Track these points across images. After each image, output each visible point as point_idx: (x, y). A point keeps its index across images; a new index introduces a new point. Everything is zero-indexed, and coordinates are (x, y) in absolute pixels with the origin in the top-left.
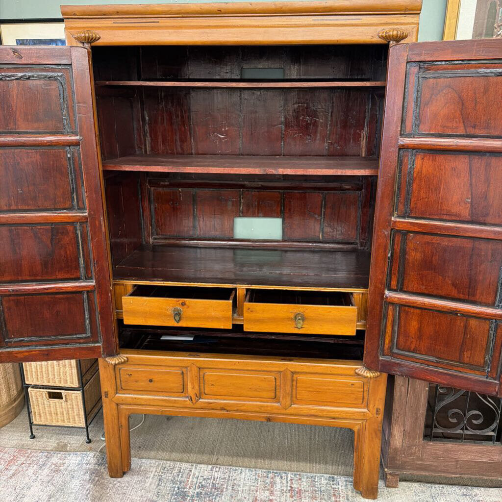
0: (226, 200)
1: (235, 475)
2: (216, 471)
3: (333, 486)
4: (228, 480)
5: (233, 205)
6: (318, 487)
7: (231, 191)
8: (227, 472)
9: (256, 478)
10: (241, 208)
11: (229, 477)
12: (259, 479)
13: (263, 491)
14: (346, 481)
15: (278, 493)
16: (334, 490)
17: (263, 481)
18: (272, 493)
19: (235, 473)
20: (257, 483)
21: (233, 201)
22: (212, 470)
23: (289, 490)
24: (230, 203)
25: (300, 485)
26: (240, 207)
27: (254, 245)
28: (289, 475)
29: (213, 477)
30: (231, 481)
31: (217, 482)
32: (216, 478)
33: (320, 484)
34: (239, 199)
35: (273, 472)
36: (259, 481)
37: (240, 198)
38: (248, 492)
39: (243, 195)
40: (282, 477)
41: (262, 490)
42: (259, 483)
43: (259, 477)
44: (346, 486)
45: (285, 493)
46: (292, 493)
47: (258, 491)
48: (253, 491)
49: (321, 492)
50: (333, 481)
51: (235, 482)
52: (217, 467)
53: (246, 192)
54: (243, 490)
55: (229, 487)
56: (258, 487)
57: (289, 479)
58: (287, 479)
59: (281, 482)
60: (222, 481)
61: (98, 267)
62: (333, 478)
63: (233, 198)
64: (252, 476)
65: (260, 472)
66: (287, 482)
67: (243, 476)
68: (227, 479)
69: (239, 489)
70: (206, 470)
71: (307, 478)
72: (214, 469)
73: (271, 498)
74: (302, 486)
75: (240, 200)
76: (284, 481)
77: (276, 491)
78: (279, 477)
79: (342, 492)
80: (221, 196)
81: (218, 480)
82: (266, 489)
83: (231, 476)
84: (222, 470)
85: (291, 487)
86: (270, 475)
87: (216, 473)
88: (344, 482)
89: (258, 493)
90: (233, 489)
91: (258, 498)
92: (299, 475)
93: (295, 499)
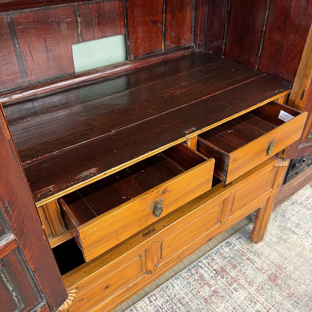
0: (59, 24)
1: (171, 291)
2: (155, 300)
3: (235, 249)
4: (172, 300)
5: (68, 28)
6: (228, 257)
7: (62, 7)
8: (163, 294)
9: (187, 282)
10: (79, 31)
11: (169, 296)
12: (190, 280)
13: (203, 289)
14: (237, 239)
15: (212, 282)
16: (238, 252)
17: (194, 280)
18: (210, 286)
19: (169, 290)
20: (192, 285)
21: (67, 23)
22: (151, 302)
23: (216, 273)
24: (64, 26)
25: (217, 264)
26: (78, 28)
27: (104, 76)
28: (204, 262)
29: (158, 307)
30: (174, 299)
31: (166, 309)
32: (161, 305)
33: (227, 253)
34: (74, 18)
35: (192, 268)
36: (191, 282)
37: (76, 16)
38: (195, 298)
39: (79, 12)
40: (201, 267)
41: (201, 288)
42: (194, 284)
43: (188, 279)
44: (240, 243)
45: (216, 278)
46: (219, 274)
47: (200, 291)
48: (197, 294)
49: (233, 259)
50: (231, 245)
51: (178, 297)
52: (152, 296)
53: (83, 6)
54: (190, 299)
55: (178, 306)
56: (196, 288)
57: (206, 264)
58: (205, 266)
59: (205, 271)
60: (168, 304)
61: (13, 211)
62: (228, 242)
63: (67, 18)
64: (182, 283)
65: (184, 274)
66: (208, 268)
67: (177, 288)
68: (169, 300)
69: (186, 301)
70: (147, 305)
71: (216, 254)
72: (152, 299)
73: (213, 289)
74: (219, 263)
75: (77, 19)
76: (206, 269)
77: (210, 281)
78: (200, 268)
79: (243, 249)
80: (50, 17)
81: (164, 306)
82: (202, 285)
83: (169, 295)
84: (158, 295)
85: (214, 270)
86: (193, 272)
87: (157, 301)
88: (237, 241)
89: (201, 293)
90: (182, 305)
91: (206, 297)
92: (209, 256)
93: (226, 277)
